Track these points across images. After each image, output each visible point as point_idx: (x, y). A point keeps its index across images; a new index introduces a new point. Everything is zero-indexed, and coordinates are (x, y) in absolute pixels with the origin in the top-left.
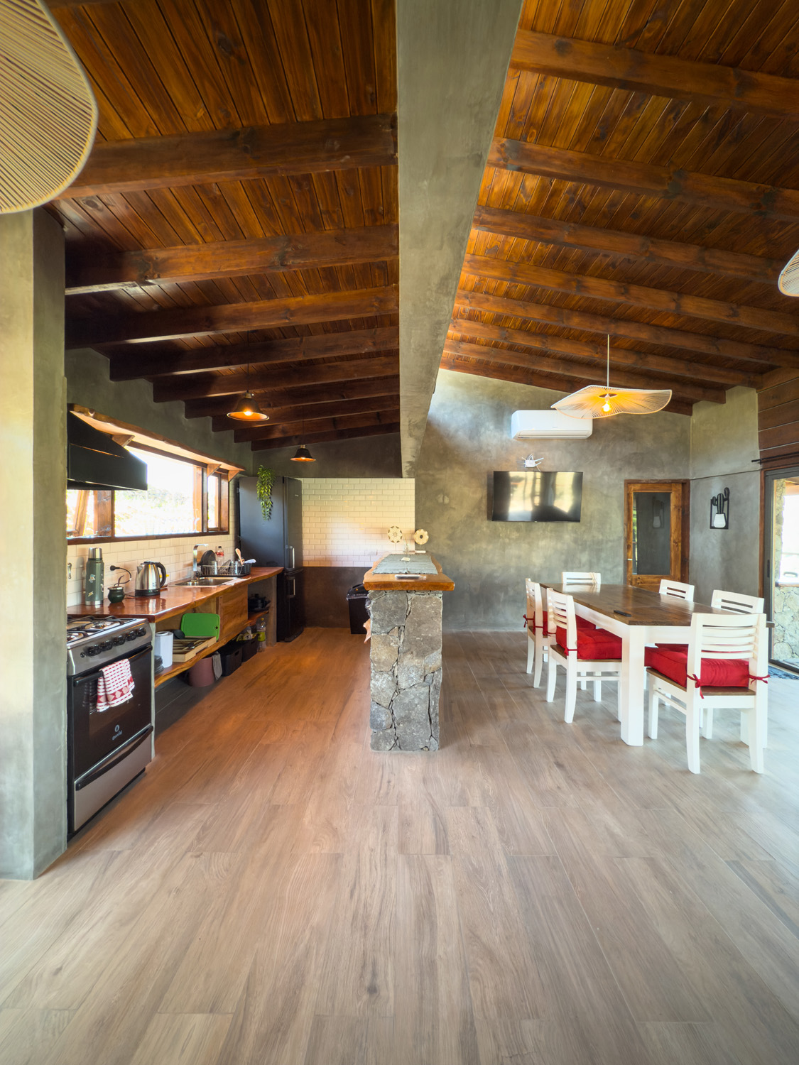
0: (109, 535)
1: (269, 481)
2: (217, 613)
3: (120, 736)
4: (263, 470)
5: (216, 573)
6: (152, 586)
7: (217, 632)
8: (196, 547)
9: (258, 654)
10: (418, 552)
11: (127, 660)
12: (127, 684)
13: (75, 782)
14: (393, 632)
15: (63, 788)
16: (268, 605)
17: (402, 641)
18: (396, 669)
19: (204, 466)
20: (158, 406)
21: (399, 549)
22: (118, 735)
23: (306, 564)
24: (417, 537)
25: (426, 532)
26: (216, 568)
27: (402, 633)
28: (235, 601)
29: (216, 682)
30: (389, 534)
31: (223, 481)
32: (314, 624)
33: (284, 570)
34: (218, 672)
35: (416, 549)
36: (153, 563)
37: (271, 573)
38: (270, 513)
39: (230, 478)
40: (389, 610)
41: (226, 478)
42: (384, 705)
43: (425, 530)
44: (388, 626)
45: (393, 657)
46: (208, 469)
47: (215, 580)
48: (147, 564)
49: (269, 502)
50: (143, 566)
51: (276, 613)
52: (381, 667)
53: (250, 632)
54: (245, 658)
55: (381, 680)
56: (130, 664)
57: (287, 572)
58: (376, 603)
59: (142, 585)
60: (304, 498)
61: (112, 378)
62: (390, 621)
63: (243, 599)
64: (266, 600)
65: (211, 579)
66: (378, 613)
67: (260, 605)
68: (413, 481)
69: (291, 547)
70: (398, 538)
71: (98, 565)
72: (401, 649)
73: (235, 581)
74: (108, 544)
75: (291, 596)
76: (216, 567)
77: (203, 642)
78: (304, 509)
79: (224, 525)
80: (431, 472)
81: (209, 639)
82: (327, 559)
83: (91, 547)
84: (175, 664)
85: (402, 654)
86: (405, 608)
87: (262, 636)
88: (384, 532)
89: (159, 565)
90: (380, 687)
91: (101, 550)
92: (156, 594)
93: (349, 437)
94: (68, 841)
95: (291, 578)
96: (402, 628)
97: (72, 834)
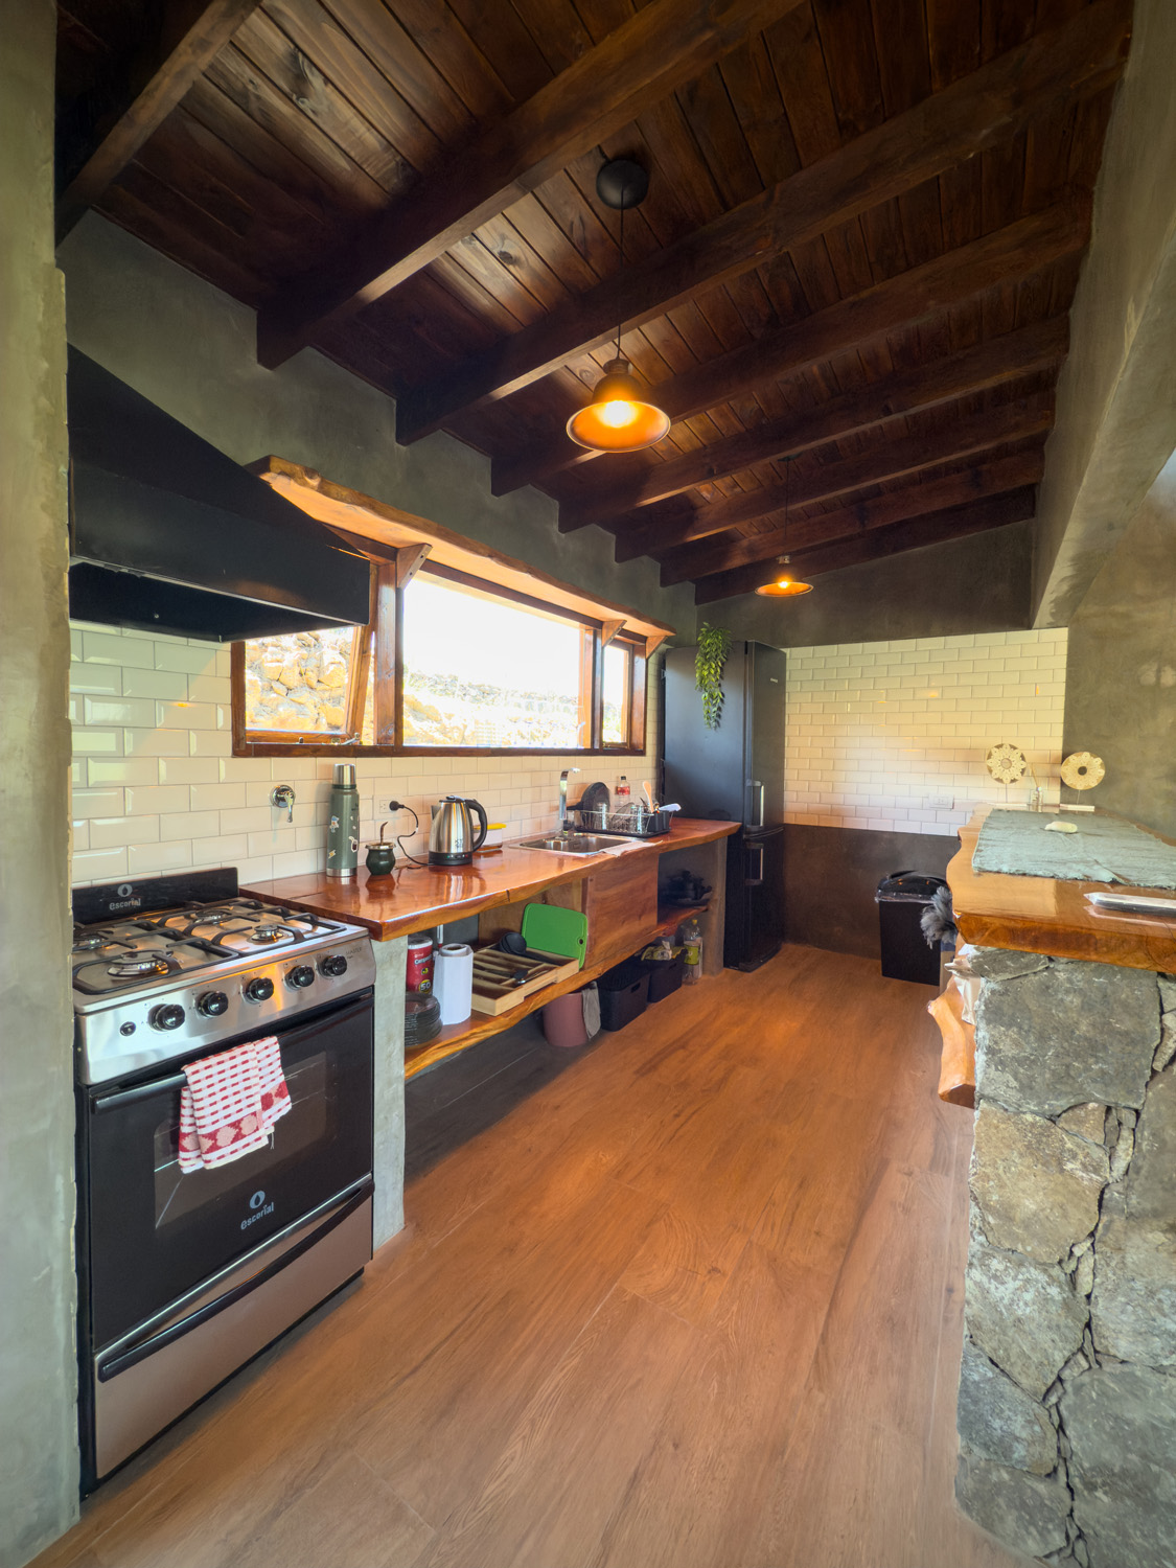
0: (392, 743)
1: (719, 652)
2: (584, 911)
3: (265, 1217)
4: (707, 632)
5: (604, 827)
6: (456, 846)
7: (581, 952)
8: (564, 775)
9: (683, 986)
10: (1071, 807)
11: (275, 1039)
12: (258, 1106)
13: (98, 1358)
14: (1080, 1122)
15: (60, 1372)
16: (705, 896)
17: (1120, 1165)
18: (1086, 1268)
19: (596, 625)
20: (501, 503)
21: (1016, 798)
22: (259, 1215)
23: (789, 819)
24: (1068, 772)
25: (1099, 761)
26: (604, 817)
27: (1126, 1133)
28: (628, 885)
29: (592, 1042)
30: (990, 763)
31: (637, 658)
32: (799, 939)
33: (741, 829)
34: (593, 1025)
35: (1064, 801)
36: (459, 801)
37: (710, 833)
38: (719, 716)
39: (648, 651)
40: (1068, 1031)
41: (642, 651)
42: (1024, 1381)
43: (1095, 753)
44: (1059, 1095)
45: (1075, 1215)
46: (604, 631)
47: (599, 841)
48: (450, 801)
49: (717, 692)
50: (443, 804)
51: (723, 911)
52: (1011, 1235)
53: (667, 945)
54: (654, 996)
55: (1012, 1285)
56: (282, 1050)
57: (748, 833)
58: (1005, 993)
59: (439, 844)
60: (789, 687)
61: (400, 438)
62: (1064, 1077)
63: (649, 885)
64: (705, 884)
65: (593, 838)
66: (1013, 1032)
67: (692, 893)
68: (1062, 634)
69: (758, 784)
70: (1016, 773)
71: (347, 798)
72: (1113, 1194)
73: (634, 845)
74: (389, 759)
75: (756, 882)
76: (604, 813)
77: (551, 969)
78: (789, 709)
79: (637, 739)
80: (1120, 608)
81: (562, 963)
82: (834, 812)
83: (337, 762)
84: (477, 1017)
85: (1119, 1223)
86: (1144, 1040)
87: (693, 956)
88: (973, 759)
89: (472, 805)
90: (1009, 1307)
91: (352, 768)
92: (466, 863)
93: (895, 550)
94: (82, 1499)
95: (755, 846)
96: (1129, 1119)
97: (91, 1485)
